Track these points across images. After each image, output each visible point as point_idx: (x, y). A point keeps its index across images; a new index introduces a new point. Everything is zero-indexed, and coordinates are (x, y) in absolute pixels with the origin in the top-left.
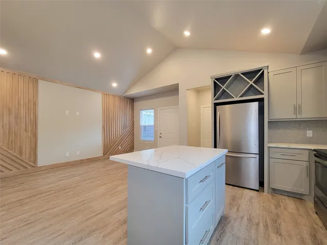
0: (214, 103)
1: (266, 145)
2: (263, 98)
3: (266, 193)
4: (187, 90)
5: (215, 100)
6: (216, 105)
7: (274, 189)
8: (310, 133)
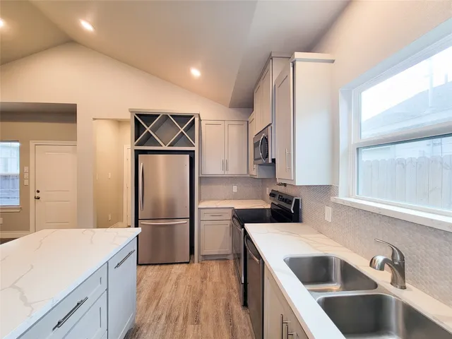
0: (135, 150)
1: (197, 206)
2: (194, 151)
3: (196, 264)
4: (94, 119)
5: (137, 145)
6: (137, 153)
7: (204, 256)
8: (235, 189)
